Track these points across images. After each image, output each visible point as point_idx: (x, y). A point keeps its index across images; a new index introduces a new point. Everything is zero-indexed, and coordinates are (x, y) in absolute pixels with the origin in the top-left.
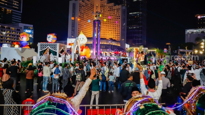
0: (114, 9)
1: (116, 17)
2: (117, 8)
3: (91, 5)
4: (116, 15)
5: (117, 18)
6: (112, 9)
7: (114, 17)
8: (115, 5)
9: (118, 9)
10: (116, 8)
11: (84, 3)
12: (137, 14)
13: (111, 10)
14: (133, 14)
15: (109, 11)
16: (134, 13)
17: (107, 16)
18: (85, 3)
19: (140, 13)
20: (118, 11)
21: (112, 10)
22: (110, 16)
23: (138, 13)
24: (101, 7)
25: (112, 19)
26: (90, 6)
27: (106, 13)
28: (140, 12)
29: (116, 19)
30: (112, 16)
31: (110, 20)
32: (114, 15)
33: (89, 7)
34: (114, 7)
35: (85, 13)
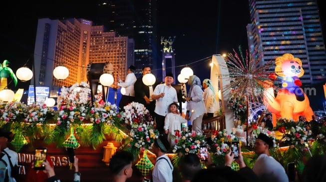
0: (115, 41)
1: (118, 54)
2: (121, 40)
3: (77, 30)
4: (118, 51)
5: (121, 56)
6: (111, 41)
7: (115, 54)
8: (117, 36)
9: (122, 42)
10: (118, 40)
11: (66, 27)
12: (145, 52)
13: (109, 43)
14: (138, 52)
15: (106, 43)
16: (140, 51)
17: (103, 52)
18: (68, 26)
19: (149, 51)
20: (122, 45)
21: (112, 43)
22: (109, 52)
23: (146, 50)
24: (91, 36)
25: (112, 57)
26: (75, 32)
27: (101, 46)
28: (149, 49)
29: (118, 57)
30: (112, 51)
31: (108, 58)
32: (115, 51)
33: (73, 34)
34: (115, 38)
35: (66, 43)
